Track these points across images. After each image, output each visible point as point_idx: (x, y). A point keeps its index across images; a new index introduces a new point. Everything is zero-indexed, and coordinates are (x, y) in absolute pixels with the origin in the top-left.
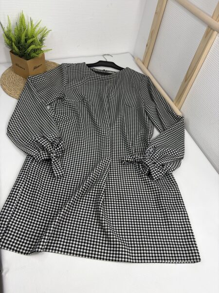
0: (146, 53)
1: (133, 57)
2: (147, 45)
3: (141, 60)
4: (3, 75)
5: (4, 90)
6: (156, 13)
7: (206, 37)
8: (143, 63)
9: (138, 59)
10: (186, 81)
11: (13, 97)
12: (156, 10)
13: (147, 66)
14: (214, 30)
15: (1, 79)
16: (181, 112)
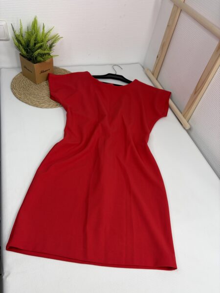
0: (157, 65)
1: (143, 67)
2: (157, 57)
3: (150, 71)
4: (13, 79)
5: (14, 94)
6: (168, 26)
7: (217, 51)
8: (153, 74)
9: (148, 69)
10: (195, 93)
11: (22, 101)
12: (169, 23)
13: (156, 77)
15: (12, 83)
16: (189, 124)
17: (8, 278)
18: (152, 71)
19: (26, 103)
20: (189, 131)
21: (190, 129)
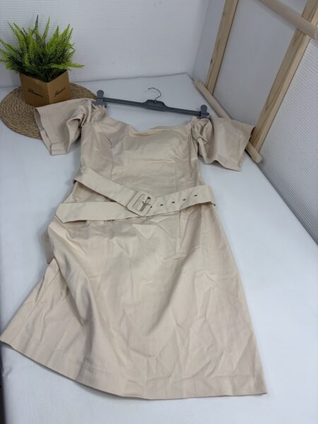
3: (202, 83)
6: (224, 14)
7: (293, 45)
8: (207, 88)
9: (199, 81)
12: (224, 10)
13: (212, 91)
14: (305, 34)
16: (261, 155)
17: (9, 376)
18: (205, 82)
19: (25, 135)
20: (261, 165)
21: (262, 162)
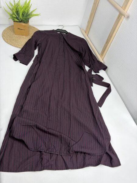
0: (87, 26)
1: (80, 28)
2: (88, 22)
3: (84, 30)
4: (4, 31)
8: (85, 32)
13: (87, 34)
14: (122, 15)
15: (2, 33)
18: (85, 30)
